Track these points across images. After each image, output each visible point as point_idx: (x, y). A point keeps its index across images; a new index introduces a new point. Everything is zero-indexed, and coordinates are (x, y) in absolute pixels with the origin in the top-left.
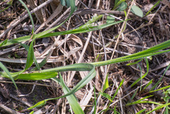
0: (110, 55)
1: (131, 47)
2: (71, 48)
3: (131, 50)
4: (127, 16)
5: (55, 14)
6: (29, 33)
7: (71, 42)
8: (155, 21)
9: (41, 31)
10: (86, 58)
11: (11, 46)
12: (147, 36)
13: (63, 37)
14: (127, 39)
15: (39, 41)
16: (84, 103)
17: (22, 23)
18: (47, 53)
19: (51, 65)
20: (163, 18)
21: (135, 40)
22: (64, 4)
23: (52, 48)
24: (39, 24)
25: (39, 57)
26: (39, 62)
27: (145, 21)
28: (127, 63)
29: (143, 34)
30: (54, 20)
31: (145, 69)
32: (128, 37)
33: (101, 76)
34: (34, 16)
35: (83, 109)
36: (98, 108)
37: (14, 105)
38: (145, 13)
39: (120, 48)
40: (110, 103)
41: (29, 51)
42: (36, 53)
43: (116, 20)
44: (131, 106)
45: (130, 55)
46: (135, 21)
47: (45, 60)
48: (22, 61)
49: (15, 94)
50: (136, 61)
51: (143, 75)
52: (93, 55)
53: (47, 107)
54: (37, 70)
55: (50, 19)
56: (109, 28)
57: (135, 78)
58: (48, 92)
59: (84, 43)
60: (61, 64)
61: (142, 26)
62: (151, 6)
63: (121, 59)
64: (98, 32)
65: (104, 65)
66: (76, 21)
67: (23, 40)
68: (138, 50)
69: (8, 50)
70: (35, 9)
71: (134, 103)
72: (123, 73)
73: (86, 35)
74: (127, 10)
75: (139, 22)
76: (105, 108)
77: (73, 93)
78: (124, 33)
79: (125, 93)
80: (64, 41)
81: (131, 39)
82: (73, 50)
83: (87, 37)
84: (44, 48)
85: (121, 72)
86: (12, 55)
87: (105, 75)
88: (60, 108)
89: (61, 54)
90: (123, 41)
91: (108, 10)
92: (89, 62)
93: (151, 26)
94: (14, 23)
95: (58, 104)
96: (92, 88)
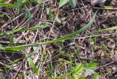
0: (46, 40)
2: (29, 36)
3: (56, 38)
4: (54, 23)
5: (22, 21)
6: (11, 30)
7: (29, 34)
8: (66, 25)
9: (16, 29)
10: (36, 41)
11: (3, 36)
13: (26, 32)
15: (15, 33)
16: (35, 61)
17: (8, 25)
18: (19, 38)
19: (20, 44)
20: (70, 23)
22: (26, 17)
23: (21, 36)
24: (15, 26)
25: (15, 41)
26: (15, 42)
27: (62, 25)
28: (54, 43)
29: (61, 30)
30: (22, 24)
31: (62, 46)
32: (54, 32)
33: (42, 49)
34: (13, 22)
35: (35, 63)
36: (41, 63)
37: (5, 62)
38: (62, 21)
39: (51, 36)
40: (46, 61)
41: (11, 38)
42: (14, 39)
43: (49, 24)
44: (55, 62)
45: (55, 40)
46: (57, 25)
47: (18, 42)
48: (8, 42)
49: (5, 57)
50: (58, 42)
51: (61, 49)
52: (39, 39)
53: (19, 63)
54: (14, 46)
55: (20, 24)
56: (46, 28)
57: (57, 50)
58: (19, 56)
59: (35, 35)
60: (25, 44)
61: (61, 27)
62: (64, 18)
63: (51, 41)
64: (41, 29)
65: (43, 44)
66: (31, 25)
67: (8, 33)
68: (58, 37)
70: (14, 19)
71: (57, 61)
73: (36, 31)
74: (54, 20)
75: (59, 25)
76: (44, 63)
77: (30, 56)
79: (53, 57)
81: (56, 33)
82: (30, 37)
84: (17, 37)
85: (51, 47)
86: (4, 39)
87: (44, 49)
88: (25, 63)
89: (25, 39)
90: (52, 34)
91: (46, 20)
92: (37, 43)
93: (64, 27)
94: (4, 25)
95: (24, 61)
96: (38, 54)
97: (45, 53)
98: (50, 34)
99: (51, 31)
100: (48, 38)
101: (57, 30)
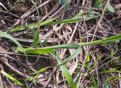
0: (90, 38)
1: (105, 33)
2: (64, 32)
4: (103, 12)
5: (54, 9)
6: (35, 22)
7: (64, 29)
9: (44, 20)
10: (74, 40)
11: (23, 30)
12: (116, 26)
13: (59, 25)
14: (102, 28)
15: (42, 27)
16: (72, 71)
17: (31, 14)
18: (47, 35)
19: (50, 44)
21: (108, 29)
22: (60, 2)
23: (51, 32)
24: (43, 16)
25: (42, 38)
26: (42, 41)
28: (102, 44)
29: (114, 24)
30: (53, 13)
33: (84, 52)
35: (71, 74)
36: (82, 74)
37: (25, 71)
39: (98, 33)
40: (90, 71)
41: (36, 34)
42: (40, 35)
43: (96, 14)
44: (103, 74)
45: (105, 39)
46: (109, 16)
47: (46, 40)
48: (31, 41)
49: (25, 63)
51: (113, 53)
52: (78, 38)
53: (47, 73)
54: (40, 47)
55: (50, 13)
56: (90, 20)
57: (107, 55)
58: (47, 63)
59: (73, 30)
60: (57, 44)
61: (114, 19)
63: (99, 41)
64: (83, 22)
65: (86, 45)
66: (68, 14)
67: (32, 27)
69: (21, 33)
70: (41, 6)
71: (106, 72)
72: (99, 51)
73: (75, 24)
74: (103, 7)
75: (112, 16)
76: (86, 75)
77: (65, 64)
78: (101, 24)
79: (100, 65)
80: (59, 28)
81: (105, 28)
82: (66, 34)
83: (75, 25)
84: (45, 32)
85: (98, 50)
86: (24, 36)
87: (87, 53)
88: (56, 73)
89: (57, 36)
90: (100, 29)
91: (90, 8)
92: (76, 42)
94: (26, 15)
95: (54, 70)
96: (77, 61)
97: (89, 60)
98: (96, 29)
99: (99, 24)
100: (94, 36)
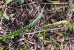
3: (5, 34)
8: (15, 21)
20: (18, 20)
27: (10, 21)
31: (11, 42)
32: (3, 29)
38: (10, 18)
50: (7, 39)
93: (13, 23)
101: (6, 27)
